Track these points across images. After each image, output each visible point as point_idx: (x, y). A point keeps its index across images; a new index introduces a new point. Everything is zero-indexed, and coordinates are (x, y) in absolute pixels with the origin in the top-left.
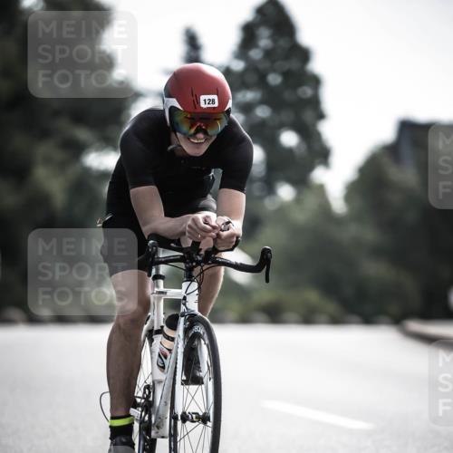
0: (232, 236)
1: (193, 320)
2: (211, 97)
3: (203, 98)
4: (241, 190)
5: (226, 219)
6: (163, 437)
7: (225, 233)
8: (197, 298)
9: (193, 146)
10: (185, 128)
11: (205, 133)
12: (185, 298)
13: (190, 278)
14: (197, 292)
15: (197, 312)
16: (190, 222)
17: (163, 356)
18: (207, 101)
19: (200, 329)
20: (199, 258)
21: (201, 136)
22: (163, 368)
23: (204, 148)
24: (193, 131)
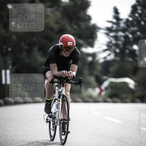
0: (72, 76)
1: (64, 96)
2: (71, 43)
3: (68, 43)
4: (77, 65)
5: (71, 72)
6: (58, 125)
7: (70, 75)
8: (65, 91)
9: (66, 54)
10: (64, 50)
11: (69, 51)
12: (62, 91)
13: (63, 86)
14: (65, 89)
15: (65, 94)
16: (62, 73)
17: (57, 105)
18: (69, 44)
19: (65, 98)
20: (65, 81)
21: (68, 52)
22: (57, 108)
23: (69, 55)
24: (66, 51)
